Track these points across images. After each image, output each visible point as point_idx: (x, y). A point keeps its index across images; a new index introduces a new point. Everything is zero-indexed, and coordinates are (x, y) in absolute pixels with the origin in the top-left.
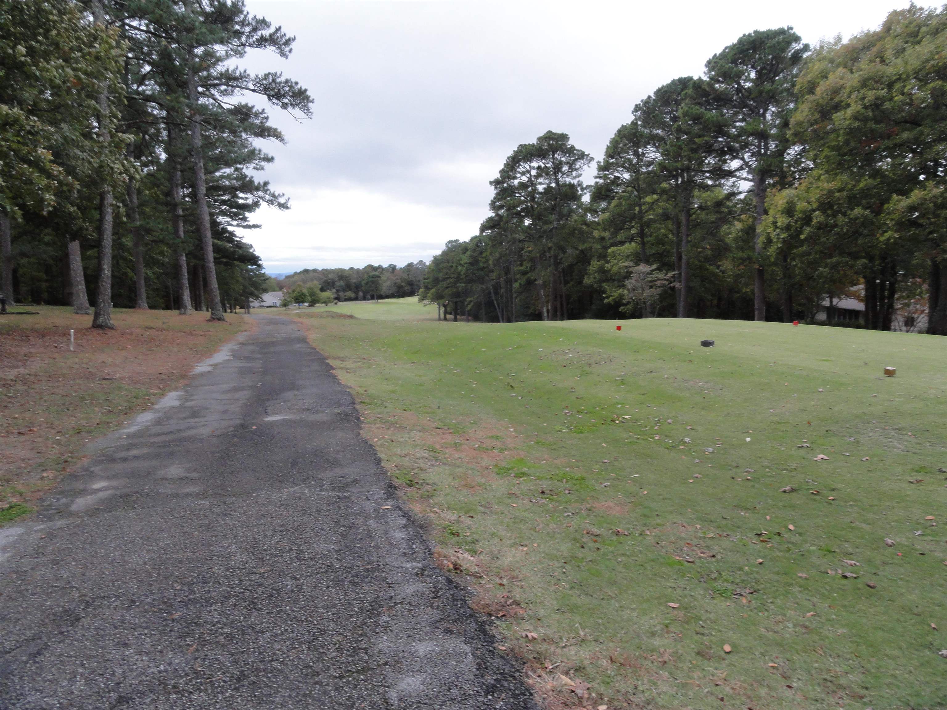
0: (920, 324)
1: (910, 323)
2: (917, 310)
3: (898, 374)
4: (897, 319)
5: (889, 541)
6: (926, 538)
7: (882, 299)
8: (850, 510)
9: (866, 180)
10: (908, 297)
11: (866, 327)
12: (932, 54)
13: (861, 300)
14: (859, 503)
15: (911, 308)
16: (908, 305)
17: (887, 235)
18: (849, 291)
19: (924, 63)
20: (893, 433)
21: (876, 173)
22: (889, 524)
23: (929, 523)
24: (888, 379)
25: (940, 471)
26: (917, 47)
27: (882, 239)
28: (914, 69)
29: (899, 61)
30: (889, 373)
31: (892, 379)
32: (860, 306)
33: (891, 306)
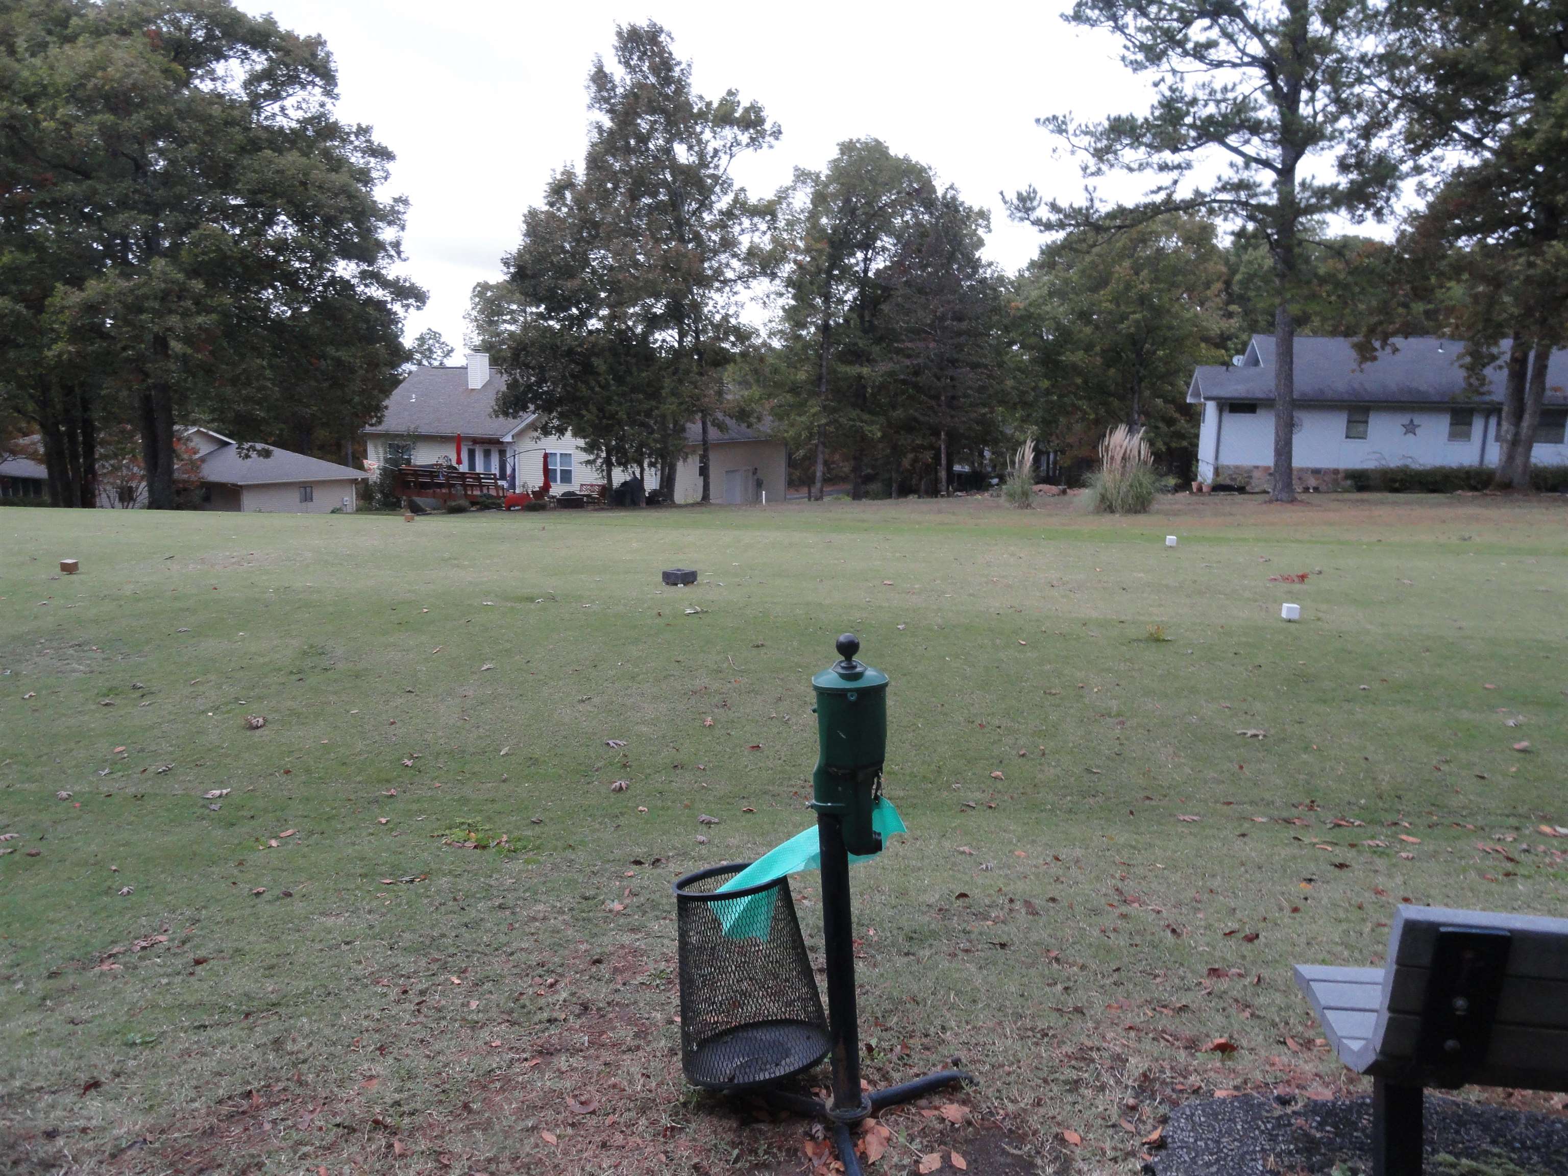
0: (141, 497)
1: (126, 497)
2: (134, 474)
3: (82, 568)
4: (105, 490)
5: (64, 794)
6: (114, 776)
7: (75, 457)
8: (6, 771)
9: (12, 252)
10: (115, 456)
11: (55, 504)
12: (91, 67)
13: (40, 461)
14: (20, 758)
15: (125, 472)
16: (116, 469)
17: (58, 347)
18: (17, 445)
19: (81, 77)
20: (71, 651)
21: (30, 243)
22: (64, 773)
23: (120, 756)
24: (66, 578)
25: (135, 687)
26: (67, 47)
27: (50, 354)
28: (66, 84)
29: (37, 61)
30: (70, 569)
31: (73, 577)
32: (40, 471)
33: (91, 470)
